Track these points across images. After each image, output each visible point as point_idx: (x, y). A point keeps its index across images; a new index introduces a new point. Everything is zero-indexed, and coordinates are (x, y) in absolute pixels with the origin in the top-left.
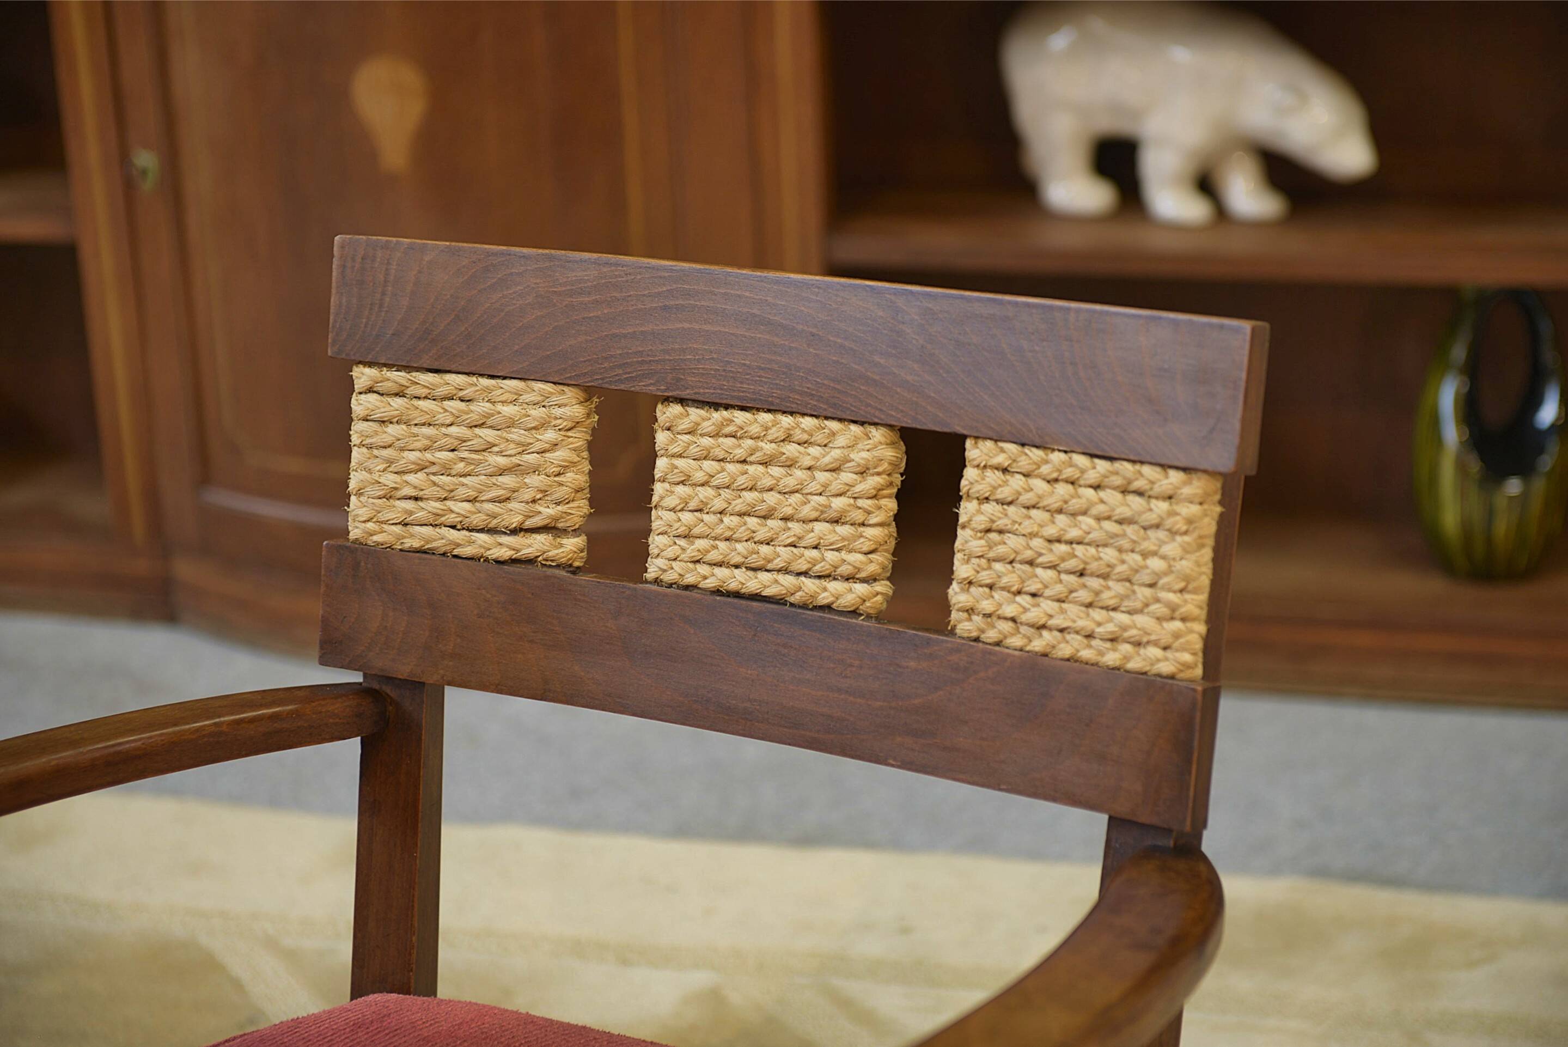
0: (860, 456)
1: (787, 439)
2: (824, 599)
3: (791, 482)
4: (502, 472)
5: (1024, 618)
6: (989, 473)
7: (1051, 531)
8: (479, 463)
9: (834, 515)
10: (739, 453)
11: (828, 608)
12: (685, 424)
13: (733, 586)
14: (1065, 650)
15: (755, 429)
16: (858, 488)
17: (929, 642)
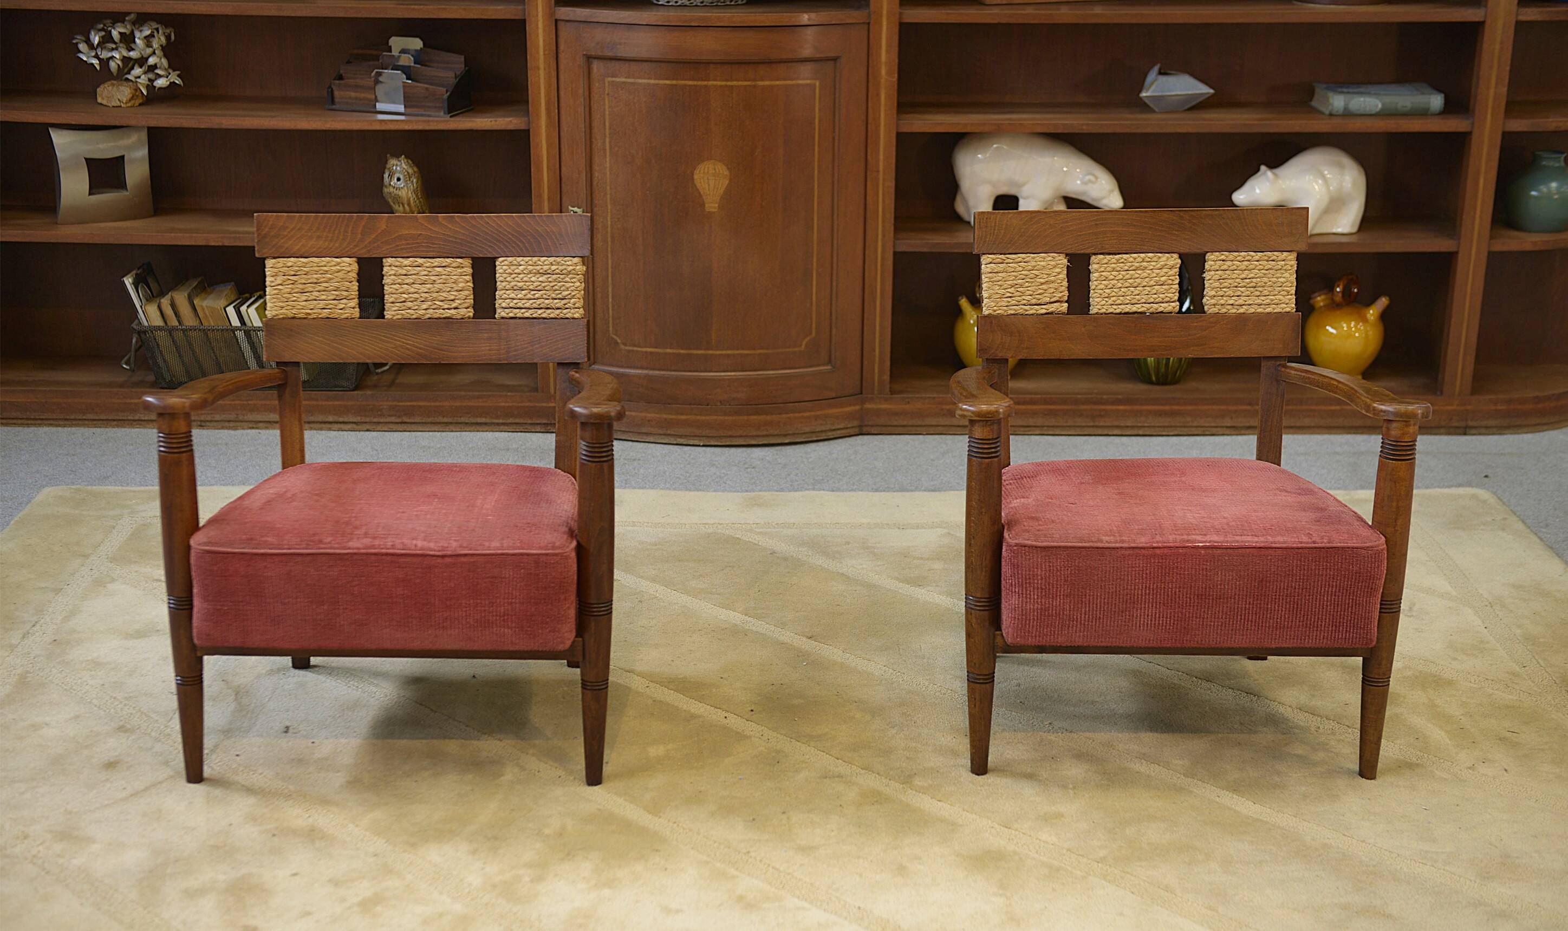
0: (1171, 263)
1: (1143, 261)
2: (1161, 309)
3: (1145, 275)
4: (1042, 284)
5: (1237, 303)
6: (1217, 262)
7: (1243, 276)
8: (1032, 282)
9: (1162, 283)
10: (1126, 268)
11: (1162, 312)
12: (1105, 261)
13: (1127, 310)
14: (1252, 310)
15: (1131, 259)
16: (1170, 273)
17: (1201, 317)
